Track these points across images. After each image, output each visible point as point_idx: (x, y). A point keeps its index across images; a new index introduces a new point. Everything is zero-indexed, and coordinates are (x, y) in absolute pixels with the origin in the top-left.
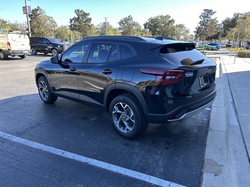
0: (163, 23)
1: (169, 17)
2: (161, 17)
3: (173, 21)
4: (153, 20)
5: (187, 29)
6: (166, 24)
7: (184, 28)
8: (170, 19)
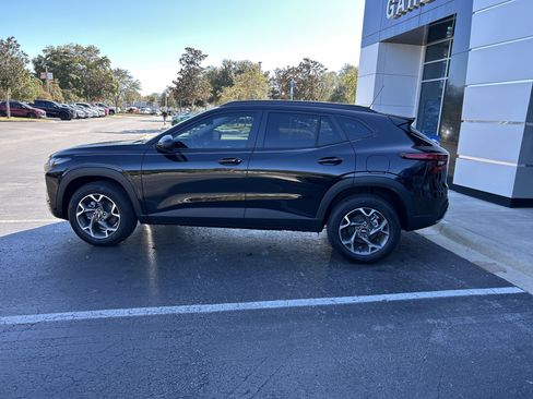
0: (82, 62)
1: (97, 51)
2: (77, 48)
3: (104, 61)
4: (57, 53)
5: (134, 80)
6: (90, 67)
7: (126, 79)
8: (100, 56)
